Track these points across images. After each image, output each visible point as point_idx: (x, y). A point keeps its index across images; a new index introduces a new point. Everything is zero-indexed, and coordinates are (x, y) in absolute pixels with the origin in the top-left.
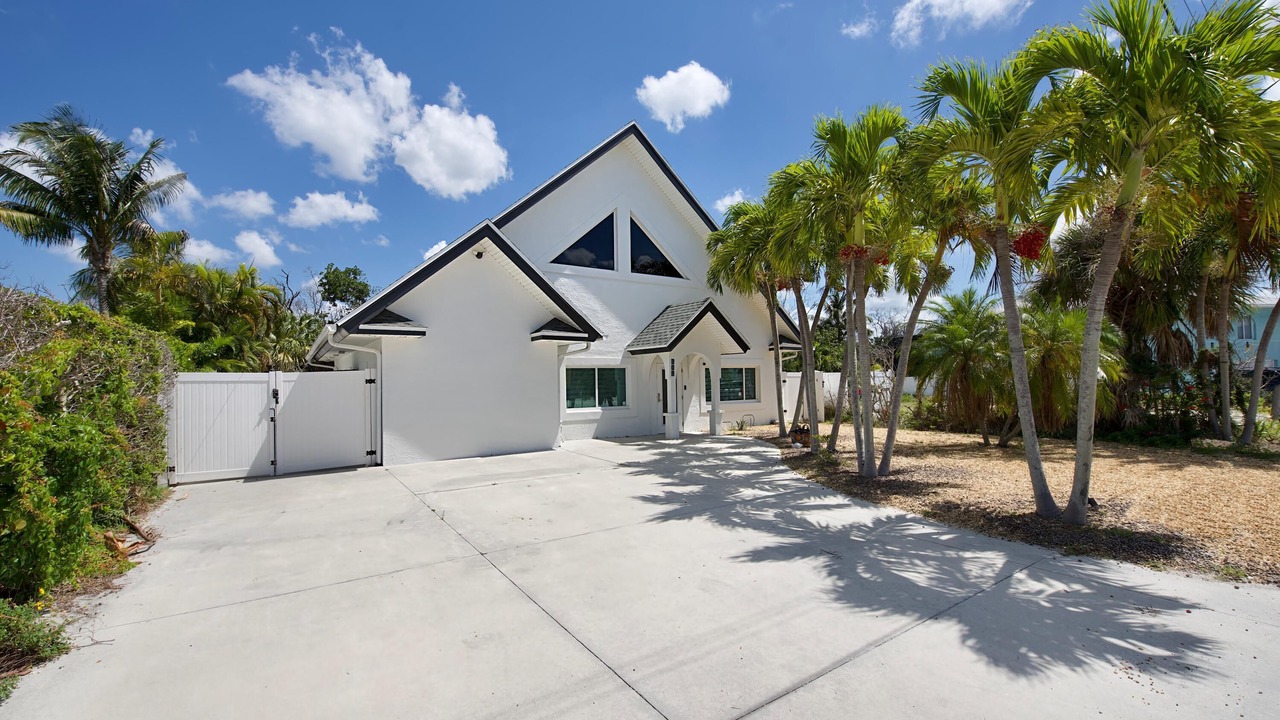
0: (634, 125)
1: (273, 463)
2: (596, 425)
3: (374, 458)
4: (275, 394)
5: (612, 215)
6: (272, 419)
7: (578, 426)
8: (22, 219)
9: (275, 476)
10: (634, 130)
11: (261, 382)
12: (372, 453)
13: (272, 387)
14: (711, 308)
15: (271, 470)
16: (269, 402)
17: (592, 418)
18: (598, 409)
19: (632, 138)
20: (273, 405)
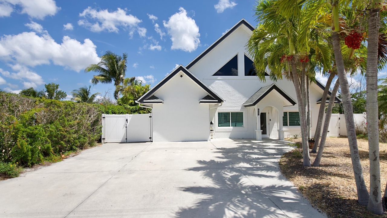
0: (243, 20)
1: (126, 139)
2: (230, 133)
3: (151, 140)
4: (127, 120)
5: (237, 55)
6: (126, 127)
7: (221, 133)
8: (101, 78)
9: (127, 143)
10: (243, 22)
11: (124, 117)
12: (150, 138)
13: (126, 118)
14: (275, 87)
15: (126, 141)
16: (125, 123)
17: (228, 131)
18: (231, 128)
19: (243, 25)
20: (126, 123)
